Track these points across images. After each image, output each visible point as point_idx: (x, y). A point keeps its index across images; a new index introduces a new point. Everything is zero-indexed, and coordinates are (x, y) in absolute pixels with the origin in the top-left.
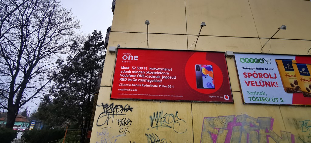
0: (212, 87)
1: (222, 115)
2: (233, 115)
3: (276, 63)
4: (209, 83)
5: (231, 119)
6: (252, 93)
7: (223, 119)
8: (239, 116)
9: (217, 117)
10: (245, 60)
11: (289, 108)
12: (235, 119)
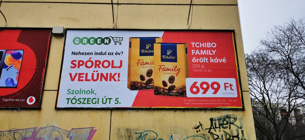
0: (14, 84)
1: (17, 128)
2: (34, 128)
3: (130, 43)
4: (9, 80)
5: (28, 133)
6: (74, 92)
7: (16, 134)
8: (43, 128)
9: (8, 131)
10: (81, 41)
11: (126, 113)
12: (35, 133)
